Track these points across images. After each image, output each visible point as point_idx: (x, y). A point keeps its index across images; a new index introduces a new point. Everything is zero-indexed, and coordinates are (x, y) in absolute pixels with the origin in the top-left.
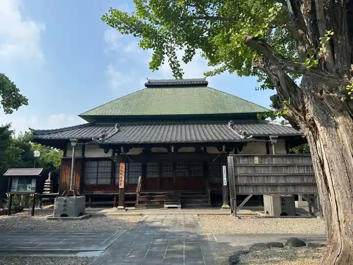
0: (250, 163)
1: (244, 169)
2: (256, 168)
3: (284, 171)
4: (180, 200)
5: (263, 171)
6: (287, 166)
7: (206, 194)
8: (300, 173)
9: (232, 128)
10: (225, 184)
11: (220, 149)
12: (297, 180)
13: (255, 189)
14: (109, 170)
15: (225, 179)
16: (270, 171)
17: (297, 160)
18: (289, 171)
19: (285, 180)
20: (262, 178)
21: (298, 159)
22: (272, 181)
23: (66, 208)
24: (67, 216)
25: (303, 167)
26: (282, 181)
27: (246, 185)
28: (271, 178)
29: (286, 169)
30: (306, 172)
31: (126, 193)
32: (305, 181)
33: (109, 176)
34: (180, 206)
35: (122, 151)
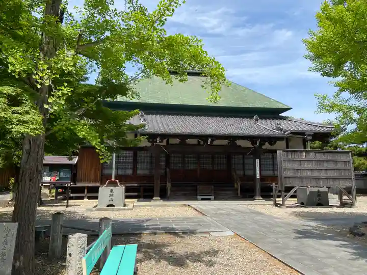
2: (302, 162)
3: (326, 166)
4: (213, 192)
6: (328, 161)
8: (338, 168)
10: (258, 176)
11: (254, 143)
12: (335, 174)
14: (131, 160)
15: (258, 171)
16: (314, 165)
18: (331, 166)
19: (326, 174)
20: (306, 171)
23: (113, 198)
24: (114, 206)
25: (341, 163)
26: (323, 174)
29: (327, 164)
30: (343, 166)
32: (343, 175)
33: (131, 166)
34: (213, 197)
35: (158, 142)
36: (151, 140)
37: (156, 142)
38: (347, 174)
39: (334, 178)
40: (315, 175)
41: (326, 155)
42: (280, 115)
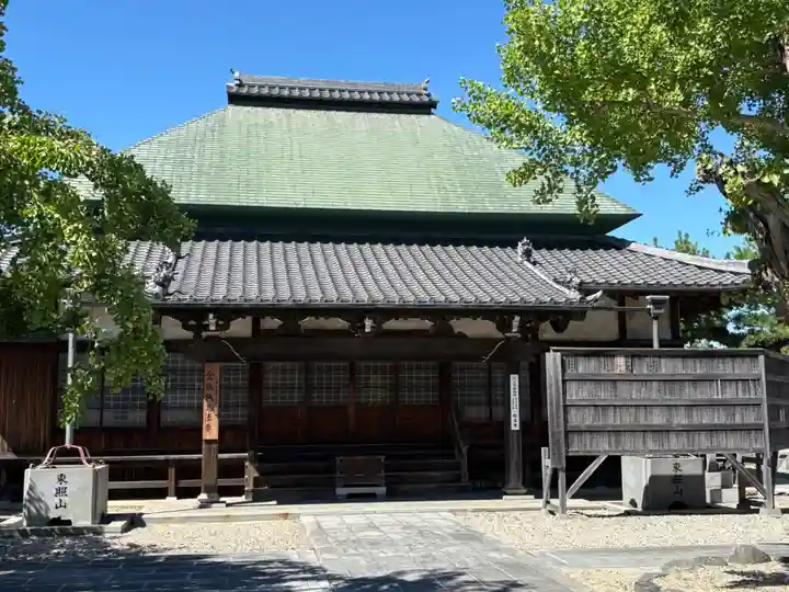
0: (603, 372)
1: (589, 386)
2: (619, 384)
3: (690, 393)
4: (383, 474)
5: (635, 393)
6: (695, 381)
7: (453, 456)
8: (726, 400)
9: (529, 261)
11: (504, 326)
12: (719, 418)
13: (613, 440)
15: (514, 411)
16: (654, 393)
17: (721, 365)
18: (701, 393)
19: (690, 416)
20: (633, 410)
21: (723, 363)
22: (658, 418)
23: (65, 499)
24: (68, 523)
25: (734, 384)
26: (680, 419)
27: (591, 431)
28: (656, 411)
29: (692, 389)
30: (741, 395)
31: (221, 456)
32: (738, 420)
34: (382, 490)
35: (212, 328)
36: (192, 322)
37: (206, 328)
38: (750, 418)
39: (712, 430)
40: (654, 423)
41: (690, 362)
42: (609, 234)
